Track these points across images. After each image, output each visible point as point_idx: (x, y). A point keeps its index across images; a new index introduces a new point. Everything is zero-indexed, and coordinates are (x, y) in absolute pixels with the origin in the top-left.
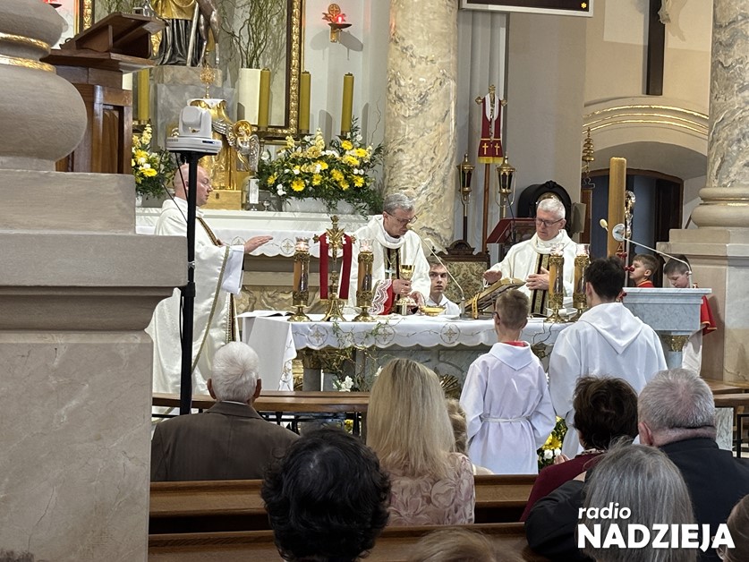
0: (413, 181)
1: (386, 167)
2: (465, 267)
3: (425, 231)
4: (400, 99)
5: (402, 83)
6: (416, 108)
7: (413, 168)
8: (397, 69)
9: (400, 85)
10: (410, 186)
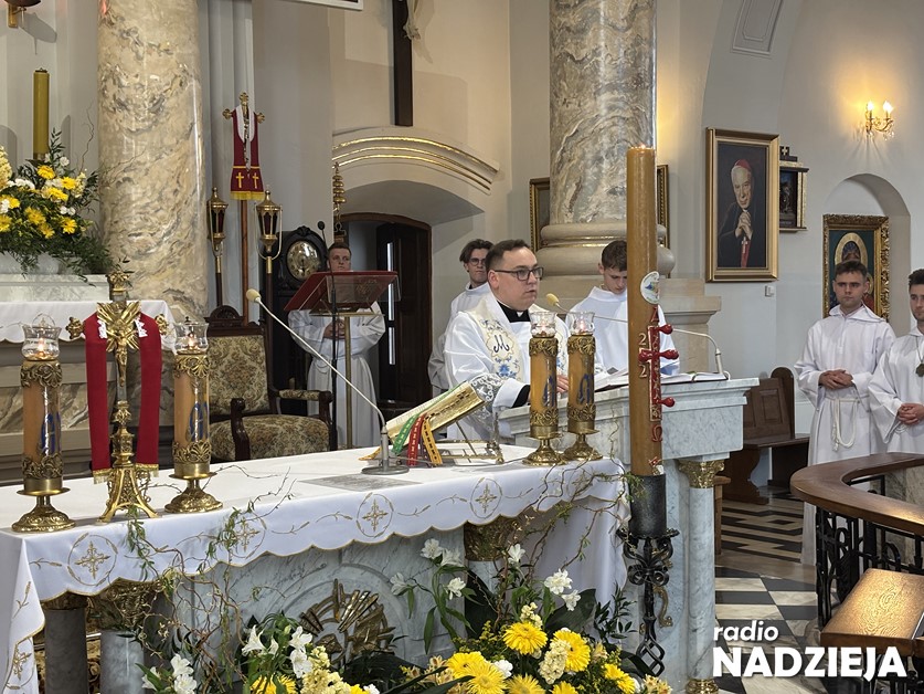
0: (149, 224)
1: (107, 205)
2: (234, 345)
3: (170, 296)
4: (122, 105)
5: (124, 82)
6: (149, 119)
7: (147, 205)
8: (115, 62)
9: (121, 86)
10: (146, 231)
